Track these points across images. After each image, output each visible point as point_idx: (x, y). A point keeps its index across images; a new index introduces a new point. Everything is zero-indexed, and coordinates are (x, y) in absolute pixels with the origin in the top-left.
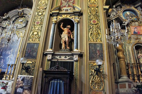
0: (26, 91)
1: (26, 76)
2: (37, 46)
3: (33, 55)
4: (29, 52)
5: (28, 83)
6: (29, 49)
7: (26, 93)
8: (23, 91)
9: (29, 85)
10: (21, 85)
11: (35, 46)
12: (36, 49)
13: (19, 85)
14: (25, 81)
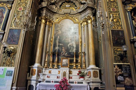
0: (127, 79)
1: (122, 64)
2: (122, 33)
3: (121, 42)
4: (116, 40)
5: (127, 71)
6: (115, 36)
7: (128, 80)
8: (124, 79)
9: (128, 72)
10: (120, 73)
11: (120, 34)
12: (122, 36)
13: (118, 74)
14: (123, 68)
